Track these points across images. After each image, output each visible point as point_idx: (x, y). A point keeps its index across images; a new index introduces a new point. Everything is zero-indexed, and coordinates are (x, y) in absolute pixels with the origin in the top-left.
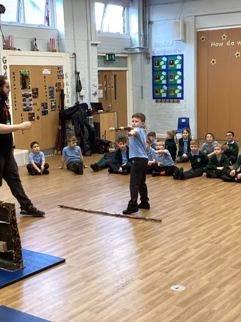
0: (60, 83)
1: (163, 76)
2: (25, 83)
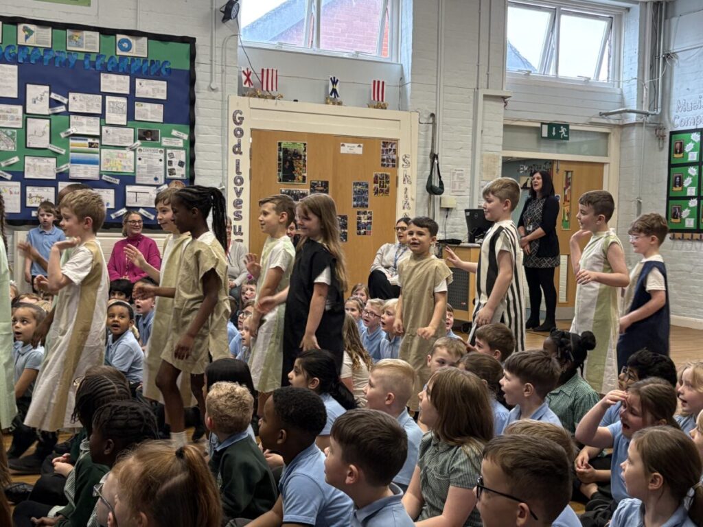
1: (691, 179)
2: (292, 168)
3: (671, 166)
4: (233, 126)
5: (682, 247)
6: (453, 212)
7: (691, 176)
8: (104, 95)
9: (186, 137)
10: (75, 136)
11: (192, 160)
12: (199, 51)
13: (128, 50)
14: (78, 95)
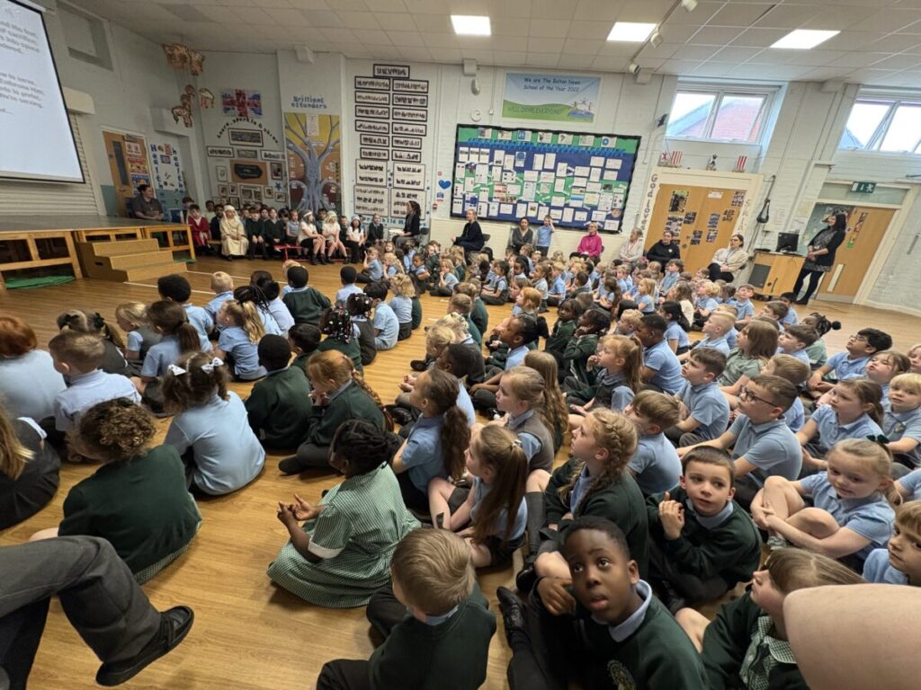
0: (733, 211)
2: (677, 205)
4: (651, 182)
6: (770, 234)
8: (591, 167)
9: (626, 188)
10: (575, 187)
11: (626, 200)
12: (642, 143)
13: (606, 144)
14: (580, 168)
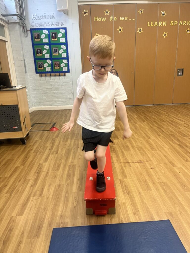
1: (46, 50)
3: (33, 45)
5: (45, 80)
7: (46, 49)
